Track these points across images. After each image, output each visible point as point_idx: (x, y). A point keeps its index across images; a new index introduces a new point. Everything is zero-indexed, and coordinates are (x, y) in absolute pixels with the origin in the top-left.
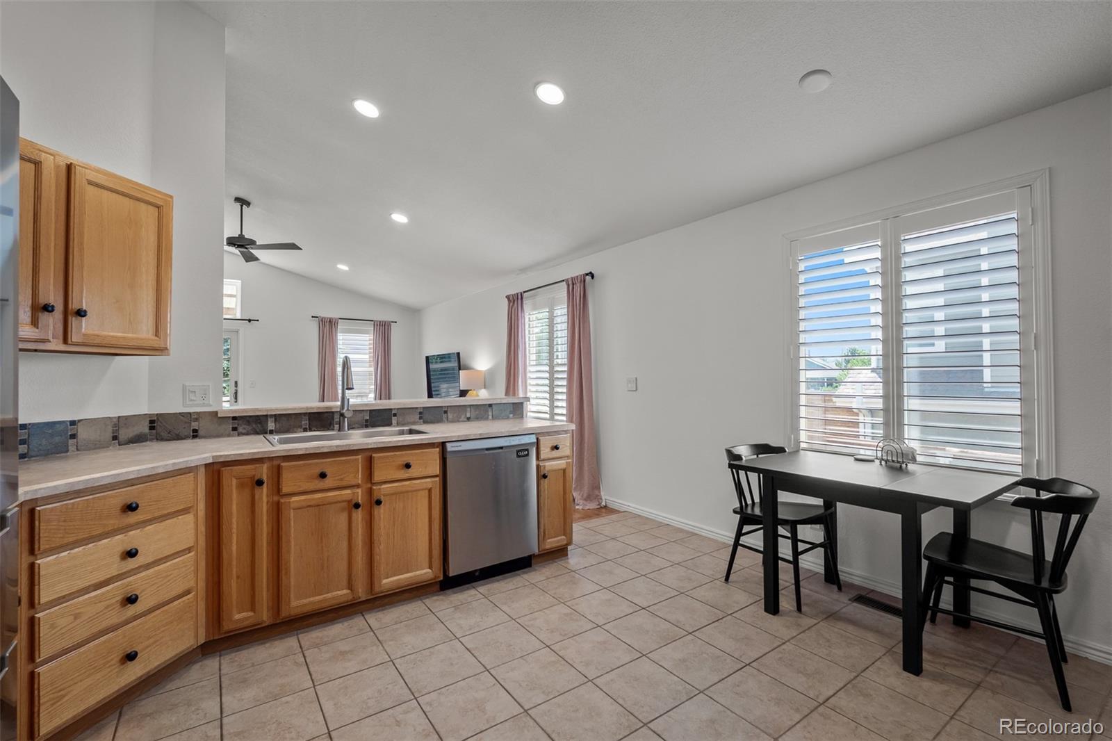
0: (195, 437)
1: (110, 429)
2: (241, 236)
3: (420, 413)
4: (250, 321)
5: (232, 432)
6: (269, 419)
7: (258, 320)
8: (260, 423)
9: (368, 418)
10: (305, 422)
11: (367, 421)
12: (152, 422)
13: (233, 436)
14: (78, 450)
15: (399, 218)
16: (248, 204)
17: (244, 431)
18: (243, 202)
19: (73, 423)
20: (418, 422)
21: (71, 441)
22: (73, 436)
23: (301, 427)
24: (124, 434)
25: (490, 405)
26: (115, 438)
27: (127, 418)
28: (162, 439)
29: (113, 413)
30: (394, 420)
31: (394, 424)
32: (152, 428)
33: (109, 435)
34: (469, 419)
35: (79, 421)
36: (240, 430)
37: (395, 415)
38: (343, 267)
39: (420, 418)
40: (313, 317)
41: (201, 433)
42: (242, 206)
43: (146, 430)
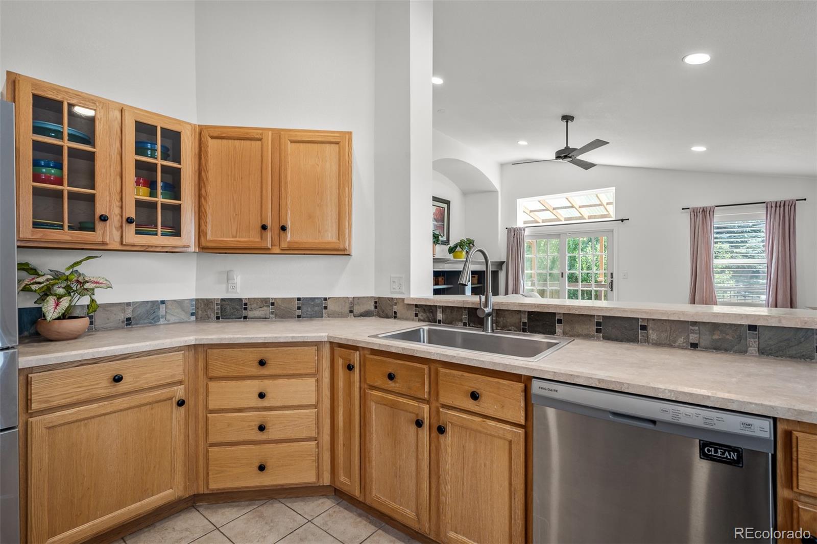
0: (395, 317)
1: (348, 305)
2: (567, 148)
3: (598, 324)
4: (622, 220)
5: (415, 318)
6: (438, 309)
7: (628, 219)
8: (432, 312)
9: (526, 321)
10: (465, 317)
11: (524, 324)
12: (376, 303)
13: (416, 321)
14: (328, 317)
15: (697, 59)
16: (572, 118)
17: (422, 318)
18: (567, 118)
19: (325, 299)
20: (593, 336)
21: (324, 310)
22: (326, 308)
23: (461, 321)
24: (358, 309)
25: (752, 328)
26: (351, 311)
27: (359, 298)
28: (380, 316)
29: (351, 294)
30: (559, 329)
31: (558, 333)
32: (376, 307)
33: (347, 309)
34: (694, 346)
35: (329, 298)
36: (420, 316)
37: (560, 321)
38: (699, 149)
39: (598, 331)
40: (683, 209)
41: (398, 315)
42: (567, 122)
43: (373, 308)
